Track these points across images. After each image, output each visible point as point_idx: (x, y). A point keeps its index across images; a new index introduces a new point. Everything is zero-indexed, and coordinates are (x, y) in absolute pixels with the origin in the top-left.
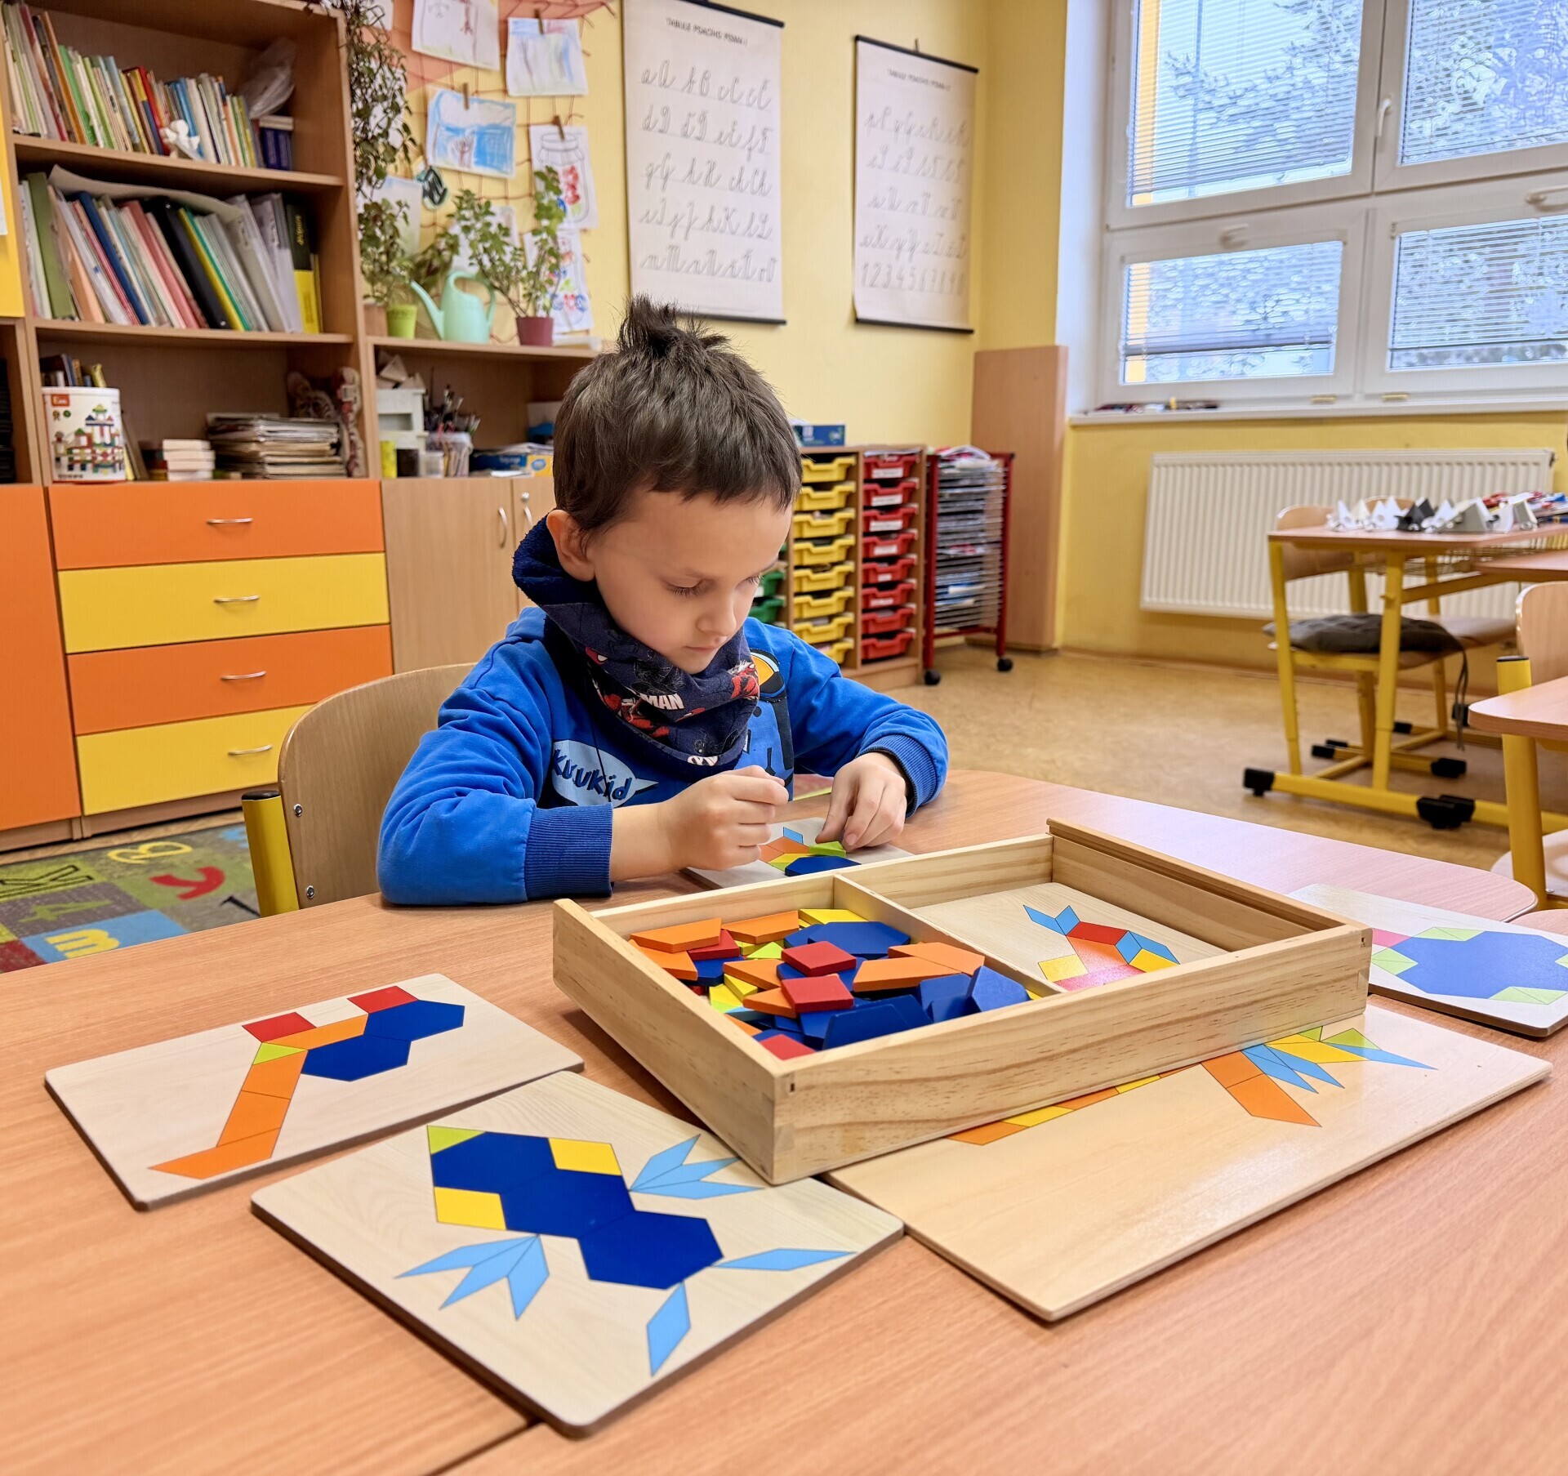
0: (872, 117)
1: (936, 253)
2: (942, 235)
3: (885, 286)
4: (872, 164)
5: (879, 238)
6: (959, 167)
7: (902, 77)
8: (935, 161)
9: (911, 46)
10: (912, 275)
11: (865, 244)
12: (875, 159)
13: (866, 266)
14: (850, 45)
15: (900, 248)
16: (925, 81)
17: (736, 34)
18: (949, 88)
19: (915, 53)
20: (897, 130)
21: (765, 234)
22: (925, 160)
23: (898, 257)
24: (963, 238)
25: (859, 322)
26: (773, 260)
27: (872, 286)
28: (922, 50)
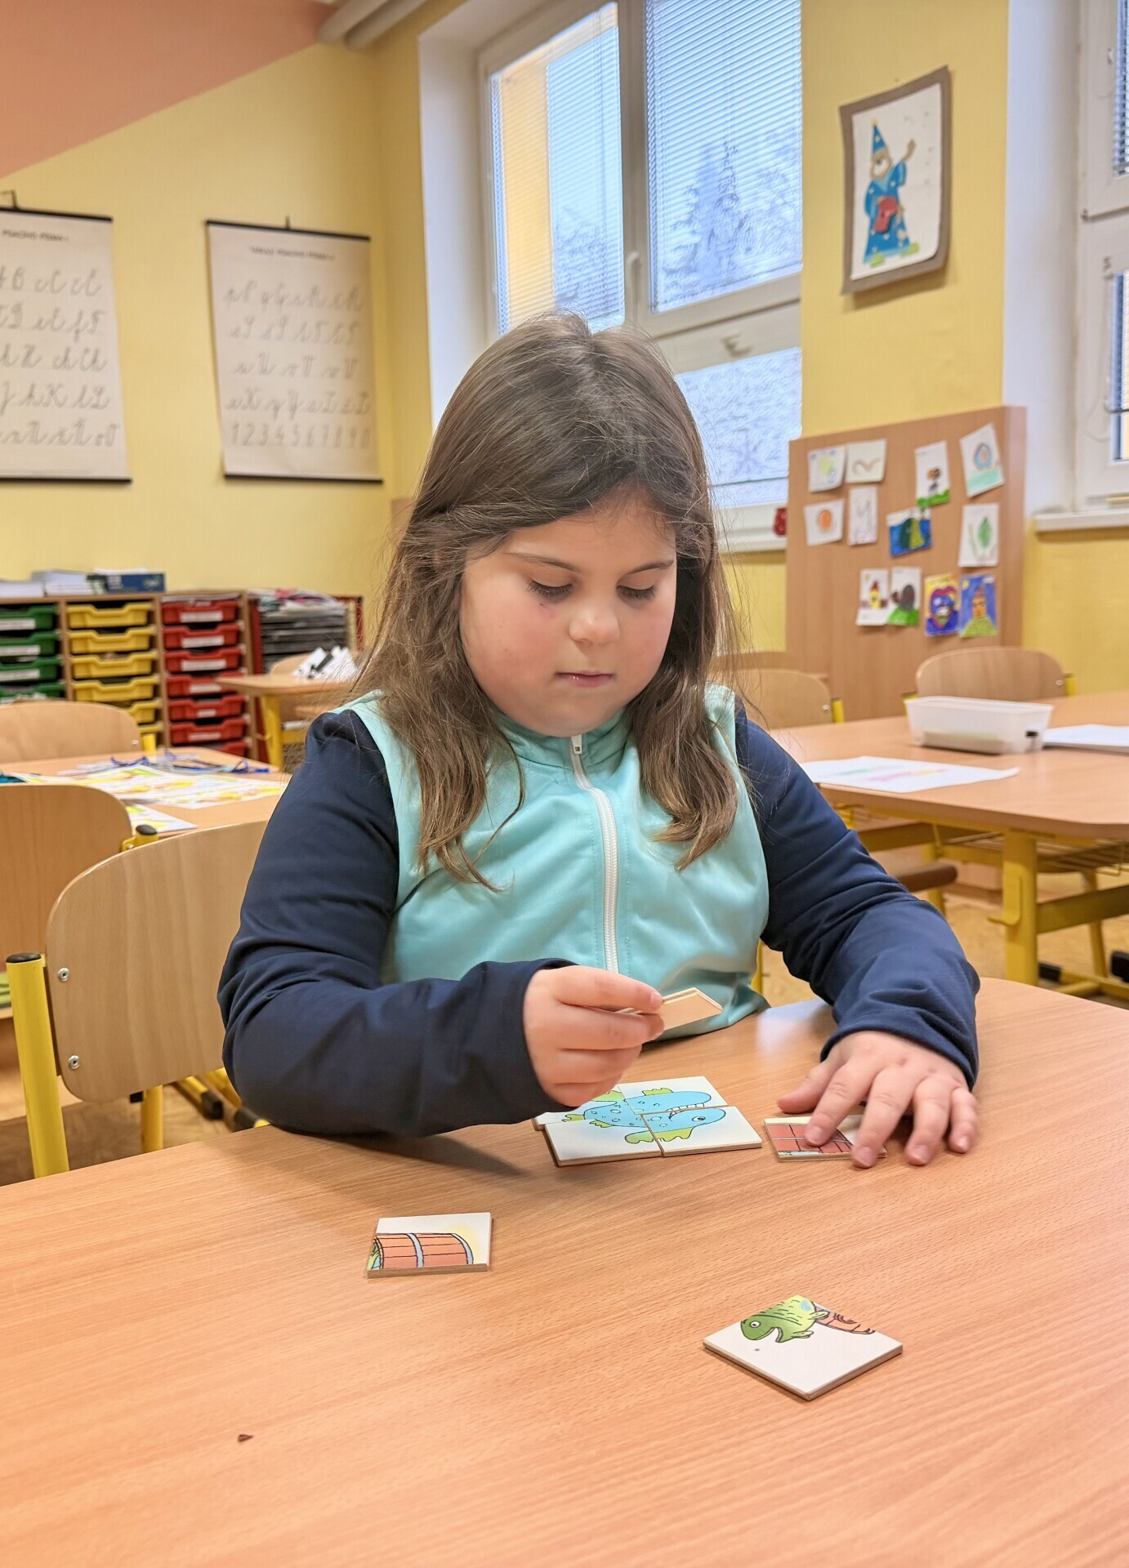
0: (231, 292)
1: (326, 410)
2: (332, 394)
3: (262, 443)
4: (235, 333)
5: (250, 400)
6: (352, 328)
7: (270, 252)
8: (318, 325)
9: (281, 223)
10: (296, 432)
11: (233, 405)
12: (238, 329)
13: (236, 426)
14: (201, 230)
15: (277, 409)
16: (301, 254)
17: (56, 233)
18: (332, 258)
19: (287, 229)
20: (265, 301)
21: (101, 403)
22: (304, 327)
23: (276, 416)
24: (364, 395)
25: (231, 478)
26: (114, 427)
27: (246, 443)
28: (294, 224)
